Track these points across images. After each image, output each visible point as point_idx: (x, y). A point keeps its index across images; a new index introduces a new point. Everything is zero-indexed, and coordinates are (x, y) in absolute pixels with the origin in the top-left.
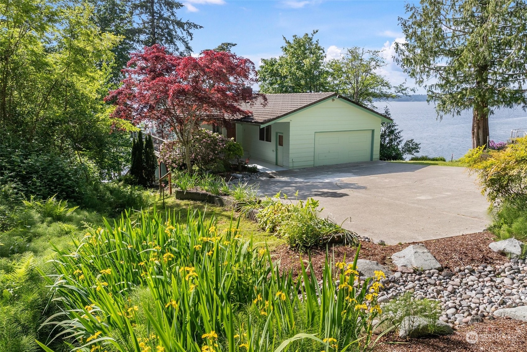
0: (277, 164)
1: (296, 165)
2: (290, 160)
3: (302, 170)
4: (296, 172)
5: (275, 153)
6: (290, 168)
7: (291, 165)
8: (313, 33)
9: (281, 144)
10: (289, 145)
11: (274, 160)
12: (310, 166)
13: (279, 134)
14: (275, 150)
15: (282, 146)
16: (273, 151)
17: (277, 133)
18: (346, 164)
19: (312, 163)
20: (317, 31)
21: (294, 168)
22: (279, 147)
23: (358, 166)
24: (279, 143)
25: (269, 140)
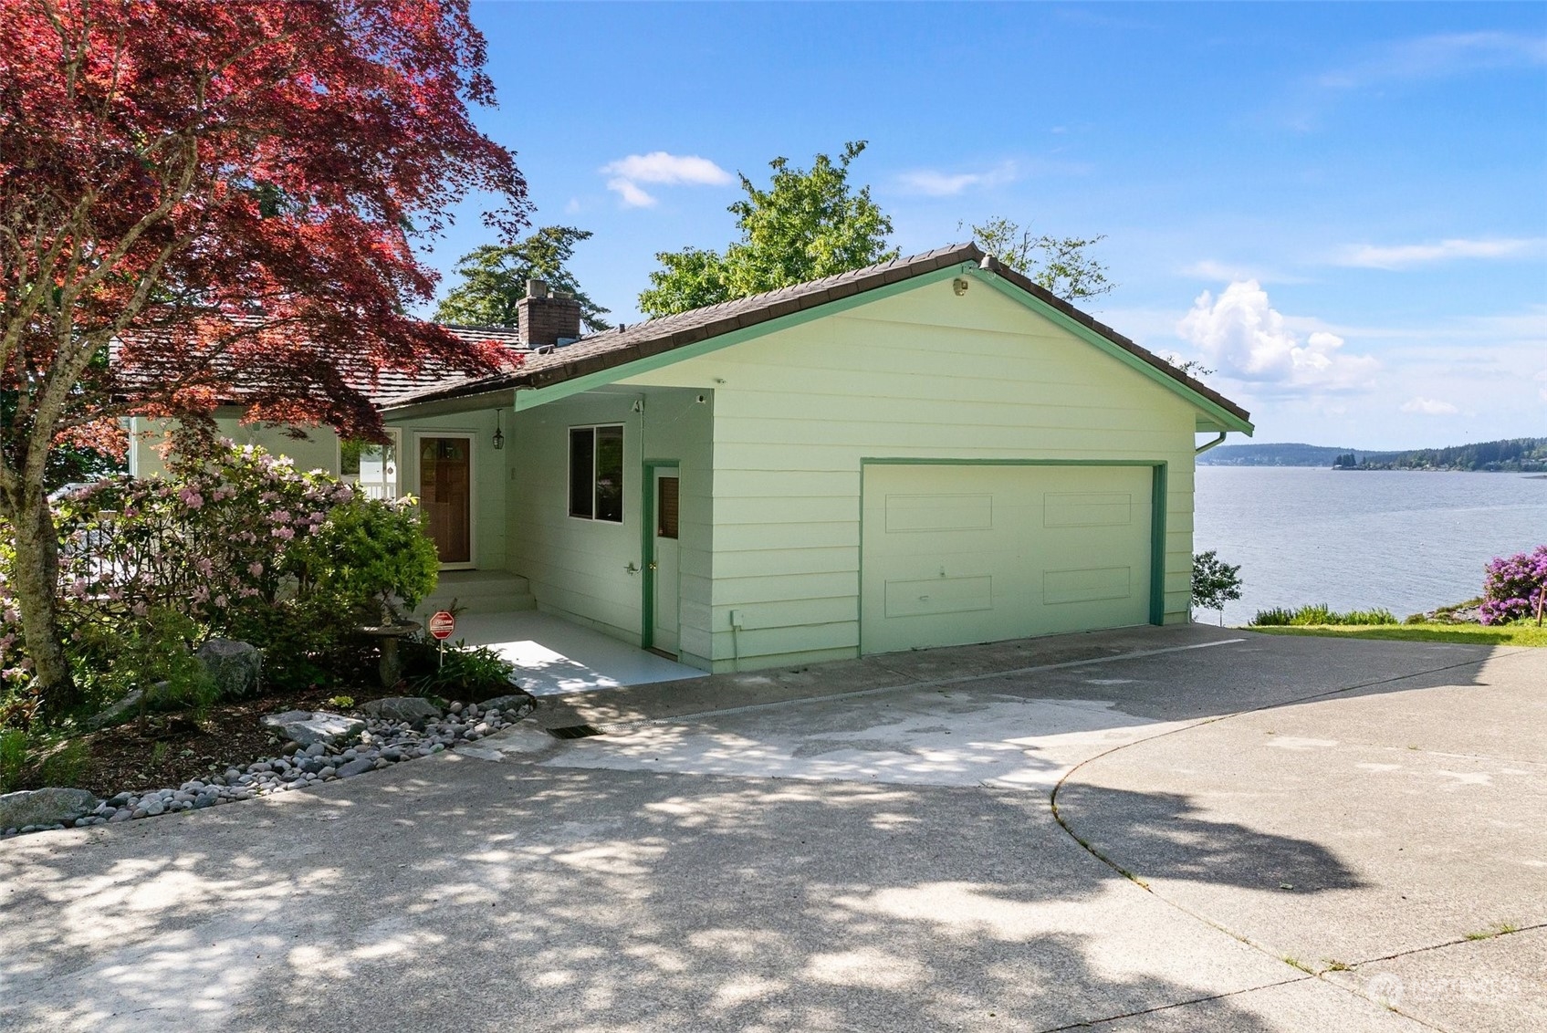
0: (648, 644)
1: (749, 645)
2: (719, 620)
3: (788, 678)
4: (749, 695)
5: (638, 579)
6: (718, 669)
7: (721, 648)
8: (846, 152)
9: (669, 530)
10: (709, 526)
11: (637, 625)
12: (837, 656)
13: (660, 473)
14: (638, 565)
15: (675, 536)
16: (631, 568)
17: (648, 468)
18: (1033, 641)
19: (848, 637)
20: (861, 147)
21: (744, 666)
22: (660, 543)
23: (1100, 652)
24: (662, 525)
25: (612, 510)
